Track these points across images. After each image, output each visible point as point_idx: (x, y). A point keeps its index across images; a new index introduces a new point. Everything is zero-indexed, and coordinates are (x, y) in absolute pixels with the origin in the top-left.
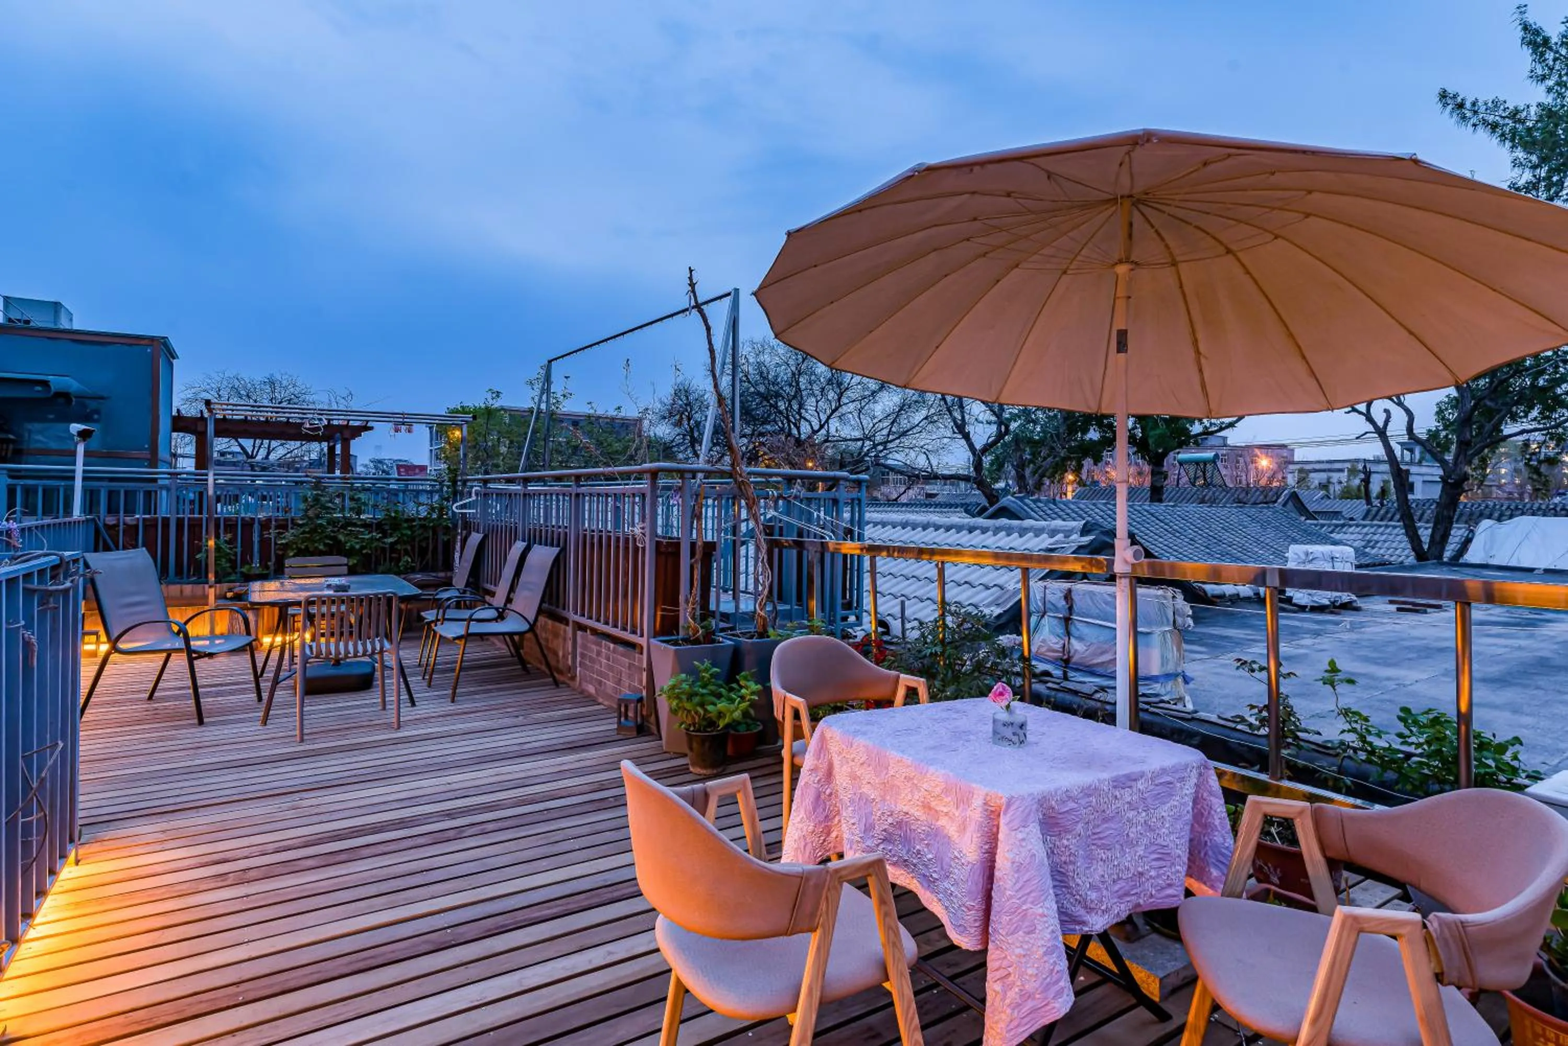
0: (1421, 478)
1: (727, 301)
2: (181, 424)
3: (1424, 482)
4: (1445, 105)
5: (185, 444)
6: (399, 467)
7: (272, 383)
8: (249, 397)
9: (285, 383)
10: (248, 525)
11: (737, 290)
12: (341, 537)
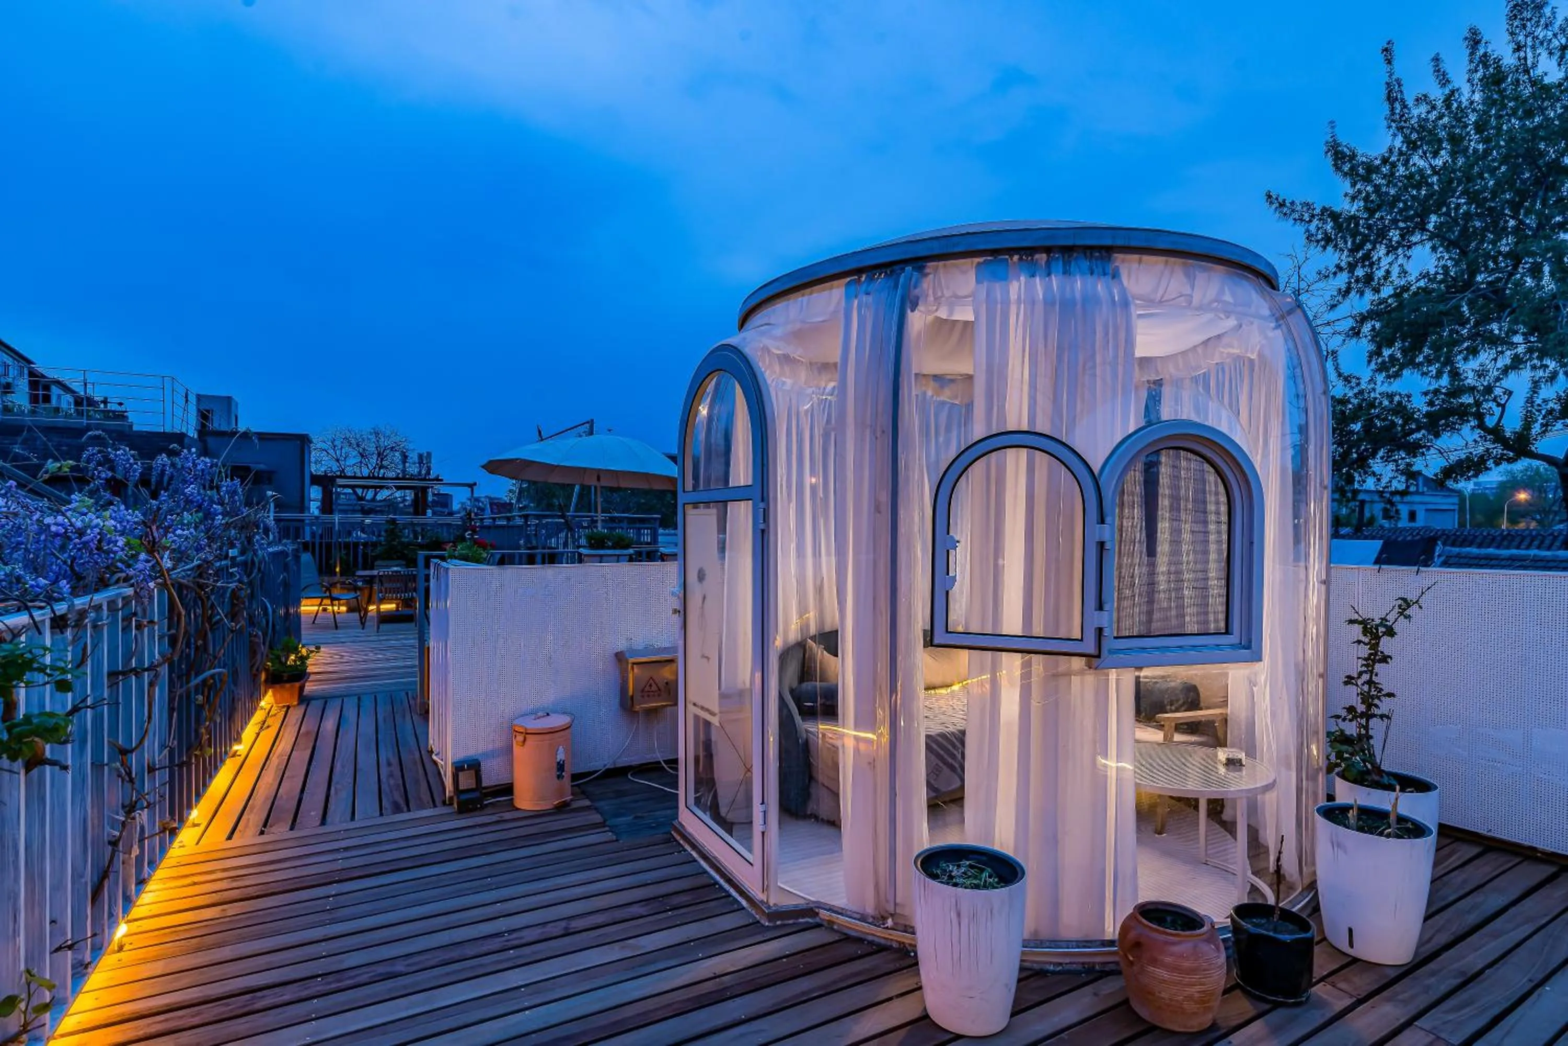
0: (1423, 507)
1: (588, 425)
2: (316, 480)
3: (1427, 510)
4: (1271, 203)
5: (315, 493)
6: (491, 504)
7: (377, 434)
8: (358, 445)
9: (388, 433)
10: (356, 545)
11: (592, 420)
12: (406, 552)
